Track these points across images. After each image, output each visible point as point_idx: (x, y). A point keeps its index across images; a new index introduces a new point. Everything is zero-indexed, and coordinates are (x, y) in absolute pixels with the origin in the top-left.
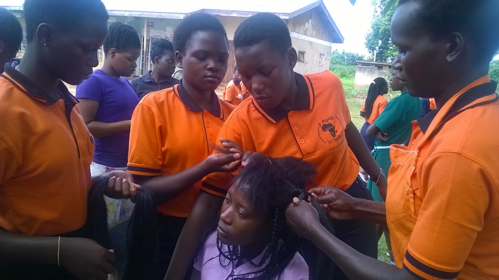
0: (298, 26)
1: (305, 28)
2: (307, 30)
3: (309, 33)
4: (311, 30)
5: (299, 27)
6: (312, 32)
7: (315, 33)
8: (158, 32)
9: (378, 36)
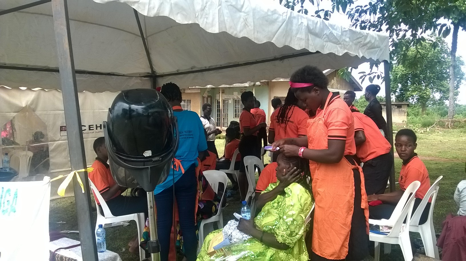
1: (332, 84)
2: (333, 84)
3: (334, 87)
4: (336, 85)
7: (339, 86)
8: (228, 96)
9: (397, 80)
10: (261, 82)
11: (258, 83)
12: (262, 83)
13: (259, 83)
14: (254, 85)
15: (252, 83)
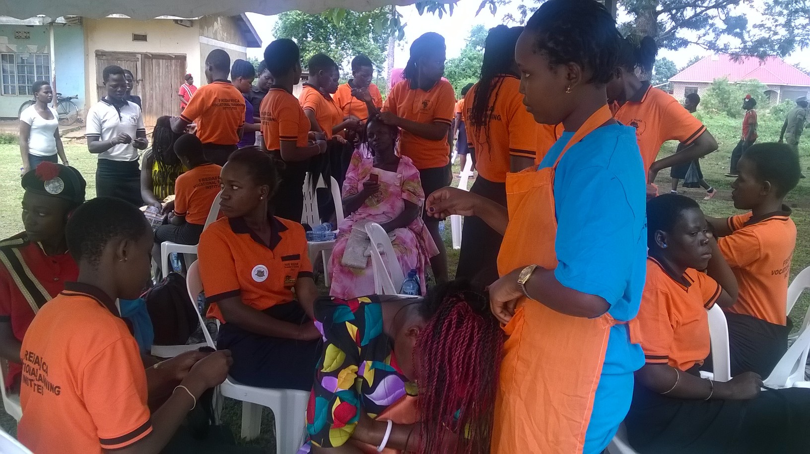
0: (206, 27)
1: (214, 29)
2: (216, 31)
3: (219, 36)
4: (221, 32)
5: (208, 29)
6: (223, 35)
7: (226, 36)
10: (66, 18)
11: (61, 20)
12: (69, 20)
13: (63, 19)
14: (52, 23)
15: (49, 20)
